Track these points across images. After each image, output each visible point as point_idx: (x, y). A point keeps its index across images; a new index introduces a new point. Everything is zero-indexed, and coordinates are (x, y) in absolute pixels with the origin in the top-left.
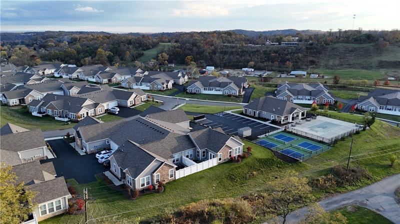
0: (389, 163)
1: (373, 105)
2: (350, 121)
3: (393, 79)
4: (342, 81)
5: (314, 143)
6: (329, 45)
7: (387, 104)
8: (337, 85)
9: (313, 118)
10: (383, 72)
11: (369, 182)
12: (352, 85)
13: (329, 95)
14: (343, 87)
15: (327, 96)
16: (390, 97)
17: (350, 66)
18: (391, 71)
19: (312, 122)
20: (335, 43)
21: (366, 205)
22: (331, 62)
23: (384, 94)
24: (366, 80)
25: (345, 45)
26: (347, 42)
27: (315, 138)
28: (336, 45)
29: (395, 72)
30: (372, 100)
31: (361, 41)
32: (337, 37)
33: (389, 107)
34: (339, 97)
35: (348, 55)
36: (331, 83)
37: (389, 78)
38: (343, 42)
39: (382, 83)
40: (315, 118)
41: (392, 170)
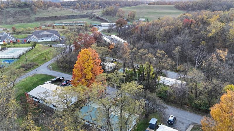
1: (35, 39)
2: (25, 47)
4: (17, 30)
6: (3, 9)
8: (15, 32)
9: (6, 49)
10: (39, 23)
12: (24, 31)
13: (12, 37)
14: (19, 33)
15: (10, 38)
16: (41, 34)
17: (21, 21)
19: (6, 51)
20: (7, 8)
22: (8, 20)
23: (39, 33)
24: (30, 28)
25: (13, 9)
26: (14, 7)
27: (10, 57)
28: (8, 10)
30: (34, 36)
31: (22, 6)
32: (7, 4)
33: (42, 38)
34: (18, 38)
35: (17, 15)
36: (12, 31)
37: (43, 26)
38: (11, 7)
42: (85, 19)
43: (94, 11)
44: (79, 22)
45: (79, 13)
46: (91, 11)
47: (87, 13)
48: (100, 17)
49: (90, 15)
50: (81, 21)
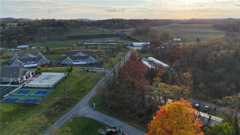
0: (83, 89)
1: (70, 61)
2: (61, 72)
3: (76, 45)
4: (51, 49)
5: (44, 90)
6: (38, 28)
7: (76, 59)
8: (49, 52)
9: (39, 75)
10: (70, 42)
11: (77, 102)
12: (57, 51)
13: (46, 59)
14: (53, 53)
15: (45, 59)
16: (76, 55)
17: (54, 40)
18: (74, 41)
20: (42, 27)
21: (78, 115)
22: (42, 38)
23: (74, 54)
24: (64, 48)
25: (48, 28)
26: (49, 26)
27: (44, 86)
28: (43, 28)
29: (76, 41)
30: (69, 58)
31: (56, 25)
32: (42, 23)
33: (77, 60)
34: (52, 59)
35: (51, 33)
36: (45, 51)
37: (74, 45)
38: (46, 26)
39: (71, 48)
40: (41, 75)
41: (85, 92)
42: (115, 38)
43: (124, 30)
44: (110, 41)
45: (109, 32)
46: (122, 30)
47: (117, 32)
48: (131, 36)
49: (120, 34)
50: (112, 41)
